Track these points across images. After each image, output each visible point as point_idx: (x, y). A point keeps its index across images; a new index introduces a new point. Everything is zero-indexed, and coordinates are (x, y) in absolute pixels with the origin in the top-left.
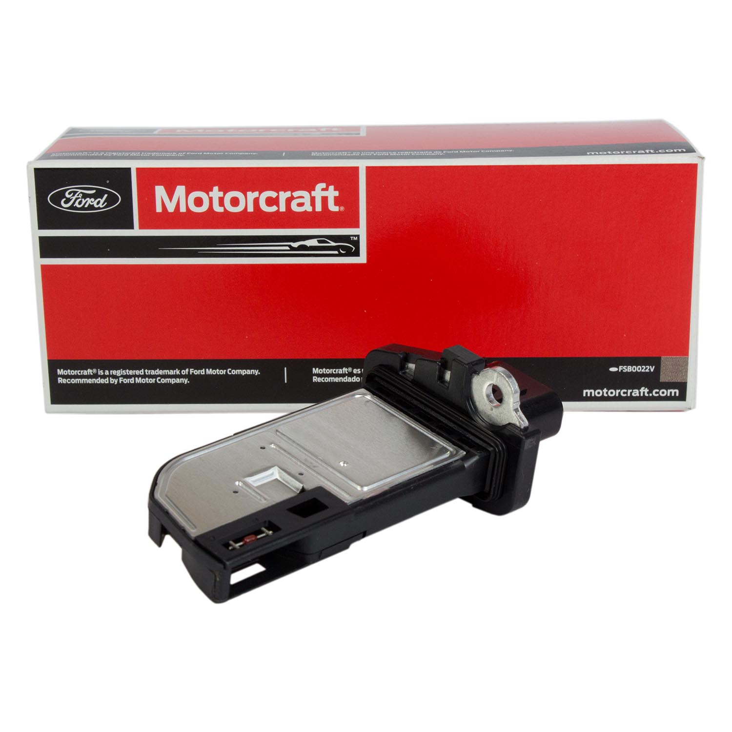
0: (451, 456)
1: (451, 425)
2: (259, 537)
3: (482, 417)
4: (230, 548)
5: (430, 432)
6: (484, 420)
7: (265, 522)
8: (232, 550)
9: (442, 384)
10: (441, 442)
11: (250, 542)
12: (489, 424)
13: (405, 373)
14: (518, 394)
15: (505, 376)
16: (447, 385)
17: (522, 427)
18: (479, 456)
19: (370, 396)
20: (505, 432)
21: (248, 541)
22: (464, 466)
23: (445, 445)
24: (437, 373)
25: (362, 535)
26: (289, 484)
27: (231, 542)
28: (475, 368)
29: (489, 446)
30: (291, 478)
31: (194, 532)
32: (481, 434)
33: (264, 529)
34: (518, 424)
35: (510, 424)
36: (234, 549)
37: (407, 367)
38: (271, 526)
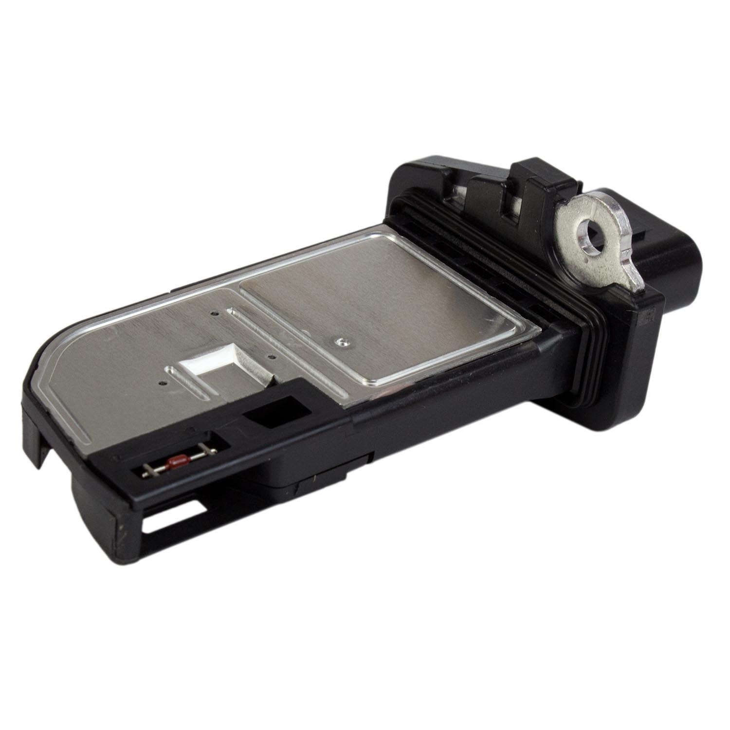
0: (518, 334)
1: (521, 284)
2: (193, 458)
3: (570, 273)
4: (145, 475)
5: (487, 296)
6: (574, 277)
7: (206, 433)
8: (147, 478)
9: (507, 219)
10: (505, 313)
11: (177, 465)
12: (582, 283)
13: (451, 201)
14: (629, 238)
15: (608, 207)
16: (516, 220)
17: (635, 291)
18: (563, 335)
19: (393, 236)
20: (608, 298)
21: (175, 463)
22: (537, 351)
23: (509, 317)
24: (501, 201)
25: (367, 458)
26: (252, 372)
27: (146, 466)
28: (562, 194)
29: (580, 320)
30: (255, 363)
31: (87, 448)
32: (569, 300)
33: (202, 445)
34: (628, 286)
35: (614, 285)
36: (150, 477)
37: (456, 192)
38: (215, 441)
